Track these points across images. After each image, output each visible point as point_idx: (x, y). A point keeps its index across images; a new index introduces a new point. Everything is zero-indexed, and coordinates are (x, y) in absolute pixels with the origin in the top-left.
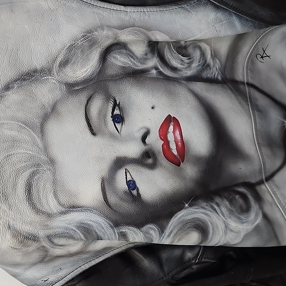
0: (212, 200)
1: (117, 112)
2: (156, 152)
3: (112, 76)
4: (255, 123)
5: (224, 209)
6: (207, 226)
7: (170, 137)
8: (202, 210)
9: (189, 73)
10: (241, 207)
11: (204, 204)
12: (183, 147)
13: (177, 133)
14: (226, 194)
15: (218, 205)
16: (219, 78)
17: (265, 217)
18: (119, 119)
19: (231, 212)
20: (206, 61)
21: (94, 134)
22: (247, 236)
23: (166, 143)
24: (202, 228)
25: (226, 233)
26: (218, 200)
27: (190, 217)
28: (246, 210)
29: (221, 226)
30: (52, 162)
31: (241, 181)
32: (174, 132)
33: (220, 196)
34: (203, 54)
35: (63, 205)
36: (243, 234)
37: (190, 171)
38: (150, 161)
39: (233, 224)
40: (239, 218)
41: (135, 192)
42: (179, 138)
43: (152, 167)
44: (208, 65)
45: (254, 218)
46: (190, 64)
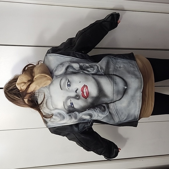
0: (95, 108)
1: (69, 83)
2: (80, 95)
3: (68, 73)
4: (113, 87)
5: (98, 111)
6: (92, 115)
7: (84, 91)
8: (92, 111)
9: (93, 72)
10: (103, 110)
11: (92, 109)
12: (88, 94)
13: (87, 90)
14: (99, 106)
15: (96, 110)
16: (103, 74)
17: (110, 112)
18: (69, 85)
19: (100, 111)
20: (99, 70)
21: (62, 90)
22: (104, 118)
23: (83, 92)
24: (91, 116)
25: (98, 117)
26: (96, 108)
27: (88, 113)
28: (104, 111)
29: (96, 115)
30: (51, 96)
31: (104, 103)
32: (86, 90)
33: (97, 107)
34: (98, 67)
35: (53, 108)
36: (103, 117)
37: (90, 100)
38: (78, 97)
39: (100, 115)
40: (102, 113)
41: (73, 106)
42: (87, 91)
43: (78, 99)
44: (99, 71)
45: (107, 113)
46: (93, 70)
